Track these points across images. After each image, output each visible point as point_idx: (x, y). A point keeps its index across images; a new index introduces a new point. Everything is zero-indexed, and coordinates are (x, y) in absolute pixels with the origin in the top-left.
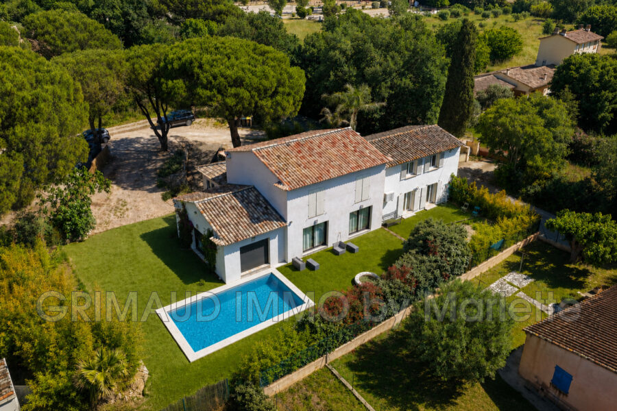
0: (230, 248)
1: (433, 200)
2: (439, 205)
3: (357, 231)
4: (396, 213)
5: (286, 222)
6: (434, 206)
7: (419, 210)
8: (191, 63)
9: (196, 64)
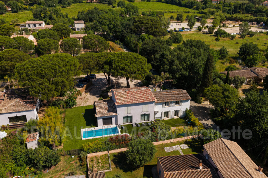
0: (100, 118)
1: (178, 116)
2: (180, 118)
3: (145, 121)
4: (161, 117)
5: (117, 113)
6: (178, 118)
7: (171, 118)
8: (112, 61)
9: (113, 61)
